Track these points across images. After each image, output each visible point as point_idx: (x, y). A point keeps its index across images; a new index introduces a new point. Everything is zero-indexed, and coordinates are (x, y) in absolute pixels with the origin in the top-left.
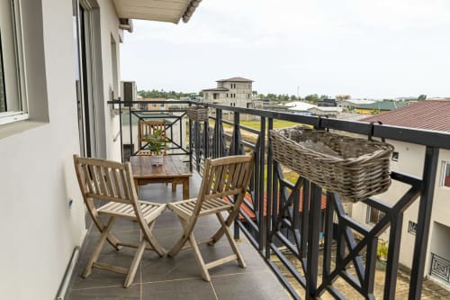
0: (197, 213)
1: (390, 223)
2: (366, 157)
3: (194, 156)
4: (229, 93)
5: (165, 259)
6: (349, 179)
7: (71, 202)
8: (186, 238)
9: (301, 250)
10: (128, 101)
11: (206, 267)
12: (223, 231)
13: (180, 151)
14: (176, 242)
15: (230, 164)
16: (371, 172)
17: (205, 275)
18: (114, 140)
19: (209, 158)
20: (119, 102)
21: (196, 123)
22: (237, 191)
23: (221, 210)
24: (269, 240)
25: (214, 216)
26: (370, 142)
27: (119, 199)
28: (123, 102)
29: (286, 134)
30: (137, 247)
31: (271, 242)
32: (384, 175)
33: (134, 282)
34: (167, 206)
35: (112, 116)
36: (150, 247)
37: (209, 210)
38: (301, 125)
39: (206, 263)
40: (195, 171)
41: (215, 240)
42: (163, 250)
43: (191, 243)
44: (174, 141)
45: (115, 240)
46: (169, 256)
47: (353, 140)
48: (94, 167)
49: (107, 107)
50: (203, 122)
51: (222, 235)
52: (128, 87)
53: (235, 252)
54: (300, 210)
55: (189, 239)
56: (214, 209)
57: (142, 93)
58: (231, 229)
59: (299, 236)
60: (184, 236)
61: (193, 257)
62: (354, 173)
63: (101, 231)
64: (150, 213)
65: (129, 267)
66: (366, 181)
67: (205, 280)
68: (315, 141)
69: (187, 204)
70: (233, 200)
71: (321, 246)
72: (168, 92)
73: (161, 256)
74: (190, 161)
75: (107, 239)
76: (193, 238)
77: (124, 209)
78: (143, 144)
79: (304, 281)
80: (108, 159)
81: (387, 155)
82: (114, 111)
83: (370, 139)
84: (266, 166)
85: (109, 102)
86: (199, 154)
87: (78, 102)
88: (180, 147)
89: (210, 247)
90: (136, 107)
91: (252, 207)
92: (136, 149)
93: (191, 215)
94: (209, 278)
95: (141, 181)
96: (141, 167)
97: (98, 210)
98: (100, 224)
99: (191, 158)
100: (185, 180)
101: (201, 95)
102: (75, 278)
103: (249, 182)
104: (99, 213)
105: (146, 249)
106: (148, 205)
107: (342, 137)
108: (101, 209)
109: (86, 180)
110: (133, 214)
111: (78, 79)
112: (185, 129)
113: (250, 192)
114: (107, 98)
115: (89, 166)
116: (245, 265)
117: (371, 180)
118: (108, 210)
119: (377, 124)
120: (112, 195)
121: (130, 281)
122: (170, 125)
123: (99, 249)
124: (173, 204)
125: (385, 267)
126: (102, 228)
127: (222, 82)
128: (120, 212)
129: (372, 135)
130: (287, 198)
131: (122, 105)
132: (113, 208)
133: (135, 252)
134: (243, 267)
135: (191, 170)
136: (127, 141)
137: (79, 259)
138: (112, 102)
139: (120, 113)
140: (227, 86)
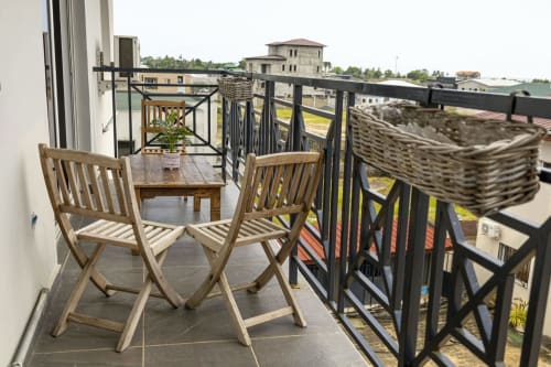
0: (232, 240)
1: (534, 252)
2: (502, 144)
3: (229, 157)
4: (287, 64)
5: (181, 310)
6: (473, 179)
7: (35, 219)
8: (214, 280)
9: (392, 299)
10: (126, 68)
11: (245, 324)
12: (272, 271)
13: (208, 150)
14: (198, 286)
15: (286, 166)
16: (508, 168)
17: (243, 335)
18: (104, 131)
19: (253, 155)
20: (112, 69)
21: (234, 104)
22: (295, 208)
23: (270, 238)
24: (344, 284)
25: (259, 246)
26: (509, 124)
27: (111, 216)
28: (117, 70)
29: (375, 114)
30: (137, 293)
31: (346, 287)
32: (529, 175)
33: (132, 343)
34: (185, 229)
35: (101, 92)
36: (159, 293)
37: (250, 237)
38: (400, 101)
39: (244, 319)
40: (230, 182)
41: (259, 285)
42: (179, 297)
43: (222, 288)
44: (198, 133)
45: (104, 281)
46: (187, 307)
47: (482, 121)
48: (72, 164)
49: (92, 77)
50: (243, 104)
51: (270, 277)
52: (126, 45)
53: (290, 302)
54: (393, 250)
55: (218, 280)
56: (259, 236)
57: (148, 61)
58: (285, 268)
59: (390, 277)
60: (211, 277)
61: (226, 309)
62: (480, 169)
63: (83, 267)
64: (158, 240)
65: (125, 322)
66: (499, 183)
67: (243, 344)
68: (422, 125)
69: (217, 227)
70: (288, 223)
71: (424, 306)
72: (189, 60)
73: (175, 307)
74: (223, 167)
75: (91, 279)
76: (225, 279)
77: (118, 232)
78: (150, 136)
79: (396, 345)
80: (93, 151)
81: (535, 142)
82: (103, 84)
83: (509, 119)
84: (341, 181)
85: (95, 69)
86: (236, 154)
87: (47, 67)
88: (208, 144)
89: (251, 296)
90: (138, 77)
91: (318, 234)
92: (138, 145)
93: (222, 243)
94: (248, 340)
95: (145, 192)
96: (145, 169)
97: (77, 232)
98: (81, 254)
99: (224, 160)
100: (214, 192)
101: (242, 65)
102: (40, 336)
103: (314, 195)
104: (79, 237)
105: (151, 295)
106: (155, 227)
107: (464, 118)
108: (83, 231)
109: (59, 184)
110: (132, 240)
111: (46, 30)
112: (216, 119)
113: (315, 211)
114: (92, 62)
115: (62, 162)
116: (305, 324)
117: (507, 182)
118: (93, 234)
119: (523, 96)
120: (100, 210)
121: (126, 344)
122: (193, 109)
123: (79, 294)
124: (195, 227)
125: (521, 340)
126: (83, 262)
127: (275, 47)
128: (112, 237)
129: (513, 112)
130: (374, 218)
131: (117, 74)
132: (102, 229)
133: (134, 300)
134: (302, 327)
135: (224, 178)
136: (123, 136)
137: (47, 308)
138: (101, 69)
139: (114, 87)
140: (284, 52)
